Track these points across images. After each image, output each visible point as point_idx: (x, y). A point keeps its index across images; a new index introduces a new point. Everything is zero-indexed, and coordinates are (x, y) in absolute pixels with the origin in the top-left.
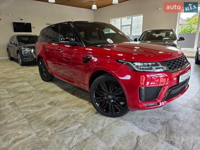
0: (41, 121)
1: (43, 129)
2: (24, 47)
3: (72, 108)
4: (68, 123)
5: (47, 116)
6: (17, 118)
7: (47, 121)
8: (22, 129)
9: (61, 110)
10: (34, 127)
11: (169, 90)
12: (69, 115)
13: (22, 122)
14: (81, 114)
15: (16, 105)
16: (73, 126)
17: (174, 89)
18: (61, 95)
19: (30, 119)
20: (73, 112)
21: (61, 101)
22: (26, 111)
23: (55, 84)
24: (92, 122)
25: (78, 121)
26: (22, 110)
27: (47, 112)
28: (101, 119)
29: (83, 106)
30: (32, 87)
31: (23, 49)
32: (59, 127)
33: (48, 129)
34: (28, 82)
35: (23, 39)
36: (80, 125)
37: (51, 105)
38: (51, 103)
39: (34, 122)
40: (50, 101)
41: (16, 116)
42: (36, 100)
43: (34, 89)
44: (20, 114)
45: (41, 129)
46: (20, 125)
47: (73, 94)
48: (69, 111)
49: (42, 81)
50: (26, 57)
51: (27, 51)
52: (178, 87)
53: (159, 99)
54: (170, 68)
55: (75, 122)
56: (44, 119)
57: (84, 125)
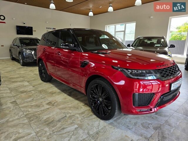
0: (40, 120)
1: (42, 128)
2: (26, 49)
3: (69, 109)
4: (65, 123)
5: (45, 116)
6: (18, 117)
7: (46, 121)
8: (22, 127)
9: (58, 111)
10: (34, 126)
11: (162, 97)
12: (66, 116)
13: (22, 121)
14: (78, 116)
15: (17, 104)
16: (69, 127)
17: (166, 96)
18: (59, 96)
19: (30, 119)
20: (70, 113)
21: (58, 101)
22: (27, 110)
23: (53, 85)
24: (88, 124)
25: (74, 122)
26: (22, 109)
27: (46, 112)
28: (96, 121)
29: (79, 107)
30: (31, 87)
31: (25, 51)
32: (56, 127)
33: (47, 129)
34: (28, 82)
35: (25, 41)
36: (76, 126)
37: (49, 105)
38: (49, 103)
39: (33, 121)
40: (48, 102)
41: (17, 115)
42: (36, 100)
43: (34, 89)
44: (21, 113)
45: (40, 128)
46: (20, 124)
47: (70, 95)
48: (66, 111)
49: (41, 81)
50: (27, 58)
51: (28, 52)
52: (170, 94)
53: (151, 105)
54: (163, 76)
55: (71, 123)
56: (42, 118)
57: (80, 126)
